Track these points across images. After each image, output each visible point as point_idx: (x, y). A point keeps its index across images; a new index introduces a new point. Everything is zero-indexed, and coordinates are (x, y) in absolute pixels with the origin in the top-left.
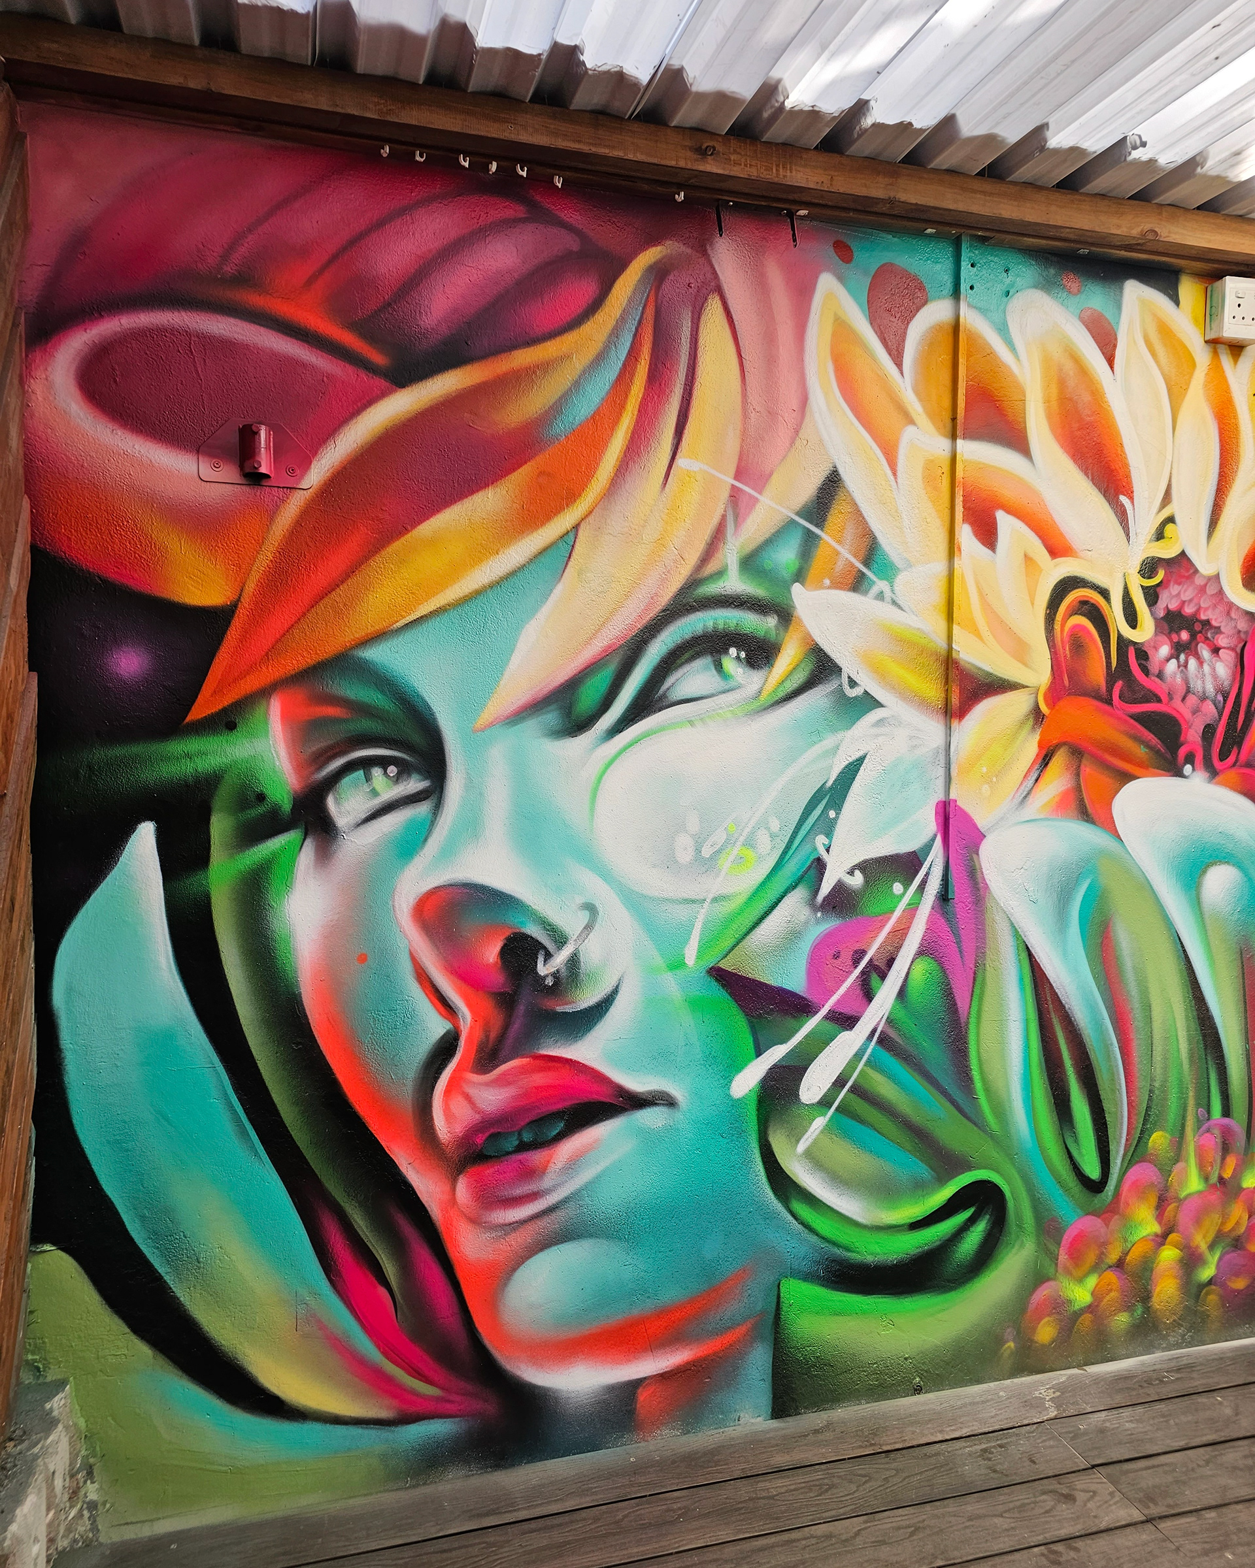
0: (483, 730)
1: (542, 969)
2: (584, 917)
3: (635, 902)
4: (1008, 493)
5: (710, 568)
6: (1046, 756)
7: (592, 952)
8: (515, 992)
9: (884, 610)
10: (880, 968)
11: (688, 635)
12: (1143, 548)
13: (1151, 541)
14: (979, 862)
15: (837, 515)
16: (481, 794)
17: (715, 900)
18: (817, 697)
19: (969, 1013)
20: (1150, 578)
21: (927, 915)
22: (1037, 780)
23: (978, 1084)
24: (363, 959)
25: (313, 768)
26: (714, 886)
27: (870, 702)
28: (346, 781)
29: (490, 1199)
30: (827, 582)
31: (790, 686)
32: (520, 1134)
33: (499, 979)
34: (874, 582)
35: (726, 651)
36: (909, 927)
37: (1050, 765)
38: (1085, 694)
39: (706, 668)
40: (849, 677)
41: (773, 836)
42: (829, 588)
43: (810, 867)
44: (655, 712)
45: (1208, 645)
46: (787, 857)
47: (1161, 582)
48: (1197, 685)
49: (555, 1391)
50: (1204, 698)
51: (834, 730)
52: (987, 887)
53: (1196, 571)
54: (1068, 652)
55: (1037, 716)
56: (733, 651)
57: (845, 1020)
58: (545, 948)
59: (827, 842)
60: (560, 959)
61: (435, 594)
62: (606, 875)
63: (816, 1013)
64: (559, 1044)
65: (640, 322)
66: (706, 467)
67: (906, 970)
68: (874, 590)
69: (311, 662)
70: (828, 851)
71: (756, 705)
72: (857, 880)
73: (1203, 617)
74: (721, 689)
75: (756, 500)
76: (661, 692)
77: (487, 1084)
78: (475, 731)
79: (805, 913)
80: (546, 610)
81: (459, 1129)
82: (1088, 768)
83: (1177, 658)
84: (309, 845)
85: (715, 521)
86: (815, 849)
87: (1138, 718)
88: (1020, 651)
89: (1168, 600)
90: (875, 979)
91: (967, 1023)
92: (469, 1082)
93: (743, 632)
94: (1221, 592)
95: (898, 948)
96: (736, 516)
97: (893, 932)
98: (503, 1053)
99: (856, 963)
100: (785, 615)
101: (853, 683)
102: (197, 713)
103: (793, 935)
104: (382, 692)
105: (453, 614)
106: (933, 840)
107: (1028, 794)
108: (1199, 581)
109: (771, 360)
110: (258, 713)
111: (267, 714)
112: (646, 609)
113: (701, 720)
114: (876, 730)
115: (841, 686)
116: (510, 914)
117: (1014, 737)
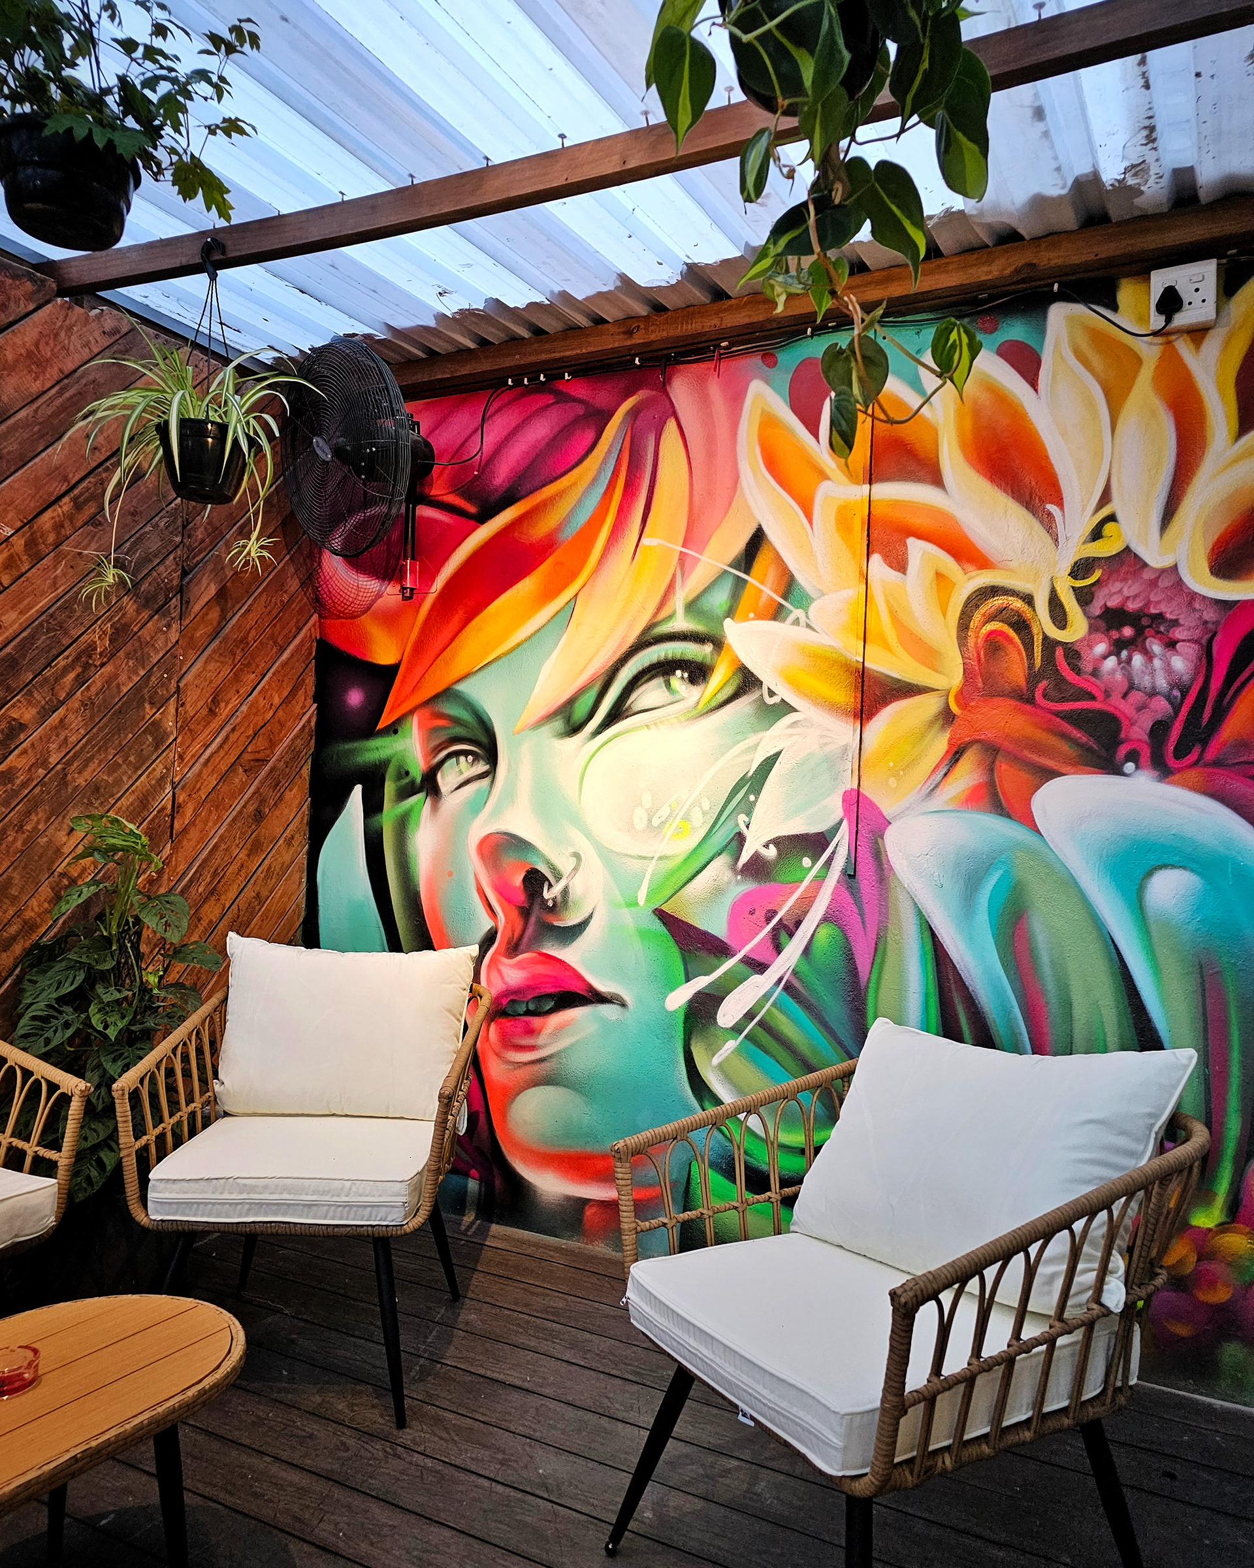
0: (518, 733)
1: (547, 895)
3: (605, 853)
4: (918, 521)
5: (664, 613)
6: (957, 752)
7: (577, 887)
8: (530, 907)
9: (801, 633)
10: (789, 928)
11: (647, 663)
12: (1075, 547)
13: (1085, 543)
14: (884, 845)
15: (762, 561)
16: (516, 775)
17: (660, 858)
18: (744, 704)
19: (869, 979)
20: (1084, 579)
21: (833, 887)
22: (946, 775)
24: (450, 874)
25: (432, 756)
26: (660, 848)
27: (786, 708)
28: (447, 765)
29: (508, 1043)
30: (752, 615)
31: (722, 697)
32: (527, 1004)
33: (521, 897)
34: (791, 612)
35: (673, 673)
36: (816, 896)
37: (960, 762)
38: (1002, 694)
39: (659, 686)
40: (768, 689)
41: (704, 813)
42: (753, 619)
43: (732, 839)
44: (623, 719)
45: (1160, 640)
46: (715, 830)
47: (1098, 581)
48: (1146, 682)
49: (535, 1186)
50: (1153, 693)
51: (755, 731)
52: (891, 868)
53: (1145, 565)
54: (982, 656)
55: (947, 717)
56: (679, 673)
57: (760, 967)
58: (548, 881)
59: (747, 820)
60: (558, 889)
61: (496, 648)
62: (588, 835)
63: (733, 956)
64: (554, 948)
65: (620, 451)
66: (662, 542)
67: (812, 932)
68: (791, 618)
69: (433, 694)
70: (748, 827)
71: (694, 713)
72: (771, 853)
73: (1153, 611)
74: (669, 702)
75: (699, 560)
76: (627, 705)
77: (512, 966)
78: (514, 734)
79: (728, 875)
80: (555, 653)
81: (494, 992)
82: (1004, 767)
83: (1118, 655)
84: (428, 802)
85: (668, 579)
86: (737, 825)
87: (1068, 717)
88: (929, 656)
90: (783, 936)
91: (867, 987)
92: (503, 964)
93: (686, 658)
94: (1180, 583)
95: (806, 913)
96: (683, 574)
97: (801, 899)
98: (522, 947)
99: (768, 920)
100: (718, 643)
101: (772, 693)
102: (382, 724)
103: (718, 891)
104: (466, 710)
106: (841, 823)
107: (936, 786)
108: (1147, 575)
109: (711, 455)
110: (408, 724)
111: (412, 725)
112: (619, 646)
113: (655, 724)
114: (791, 731)
115: (762, 695)
116: (529, 855)
117: (923, 736)
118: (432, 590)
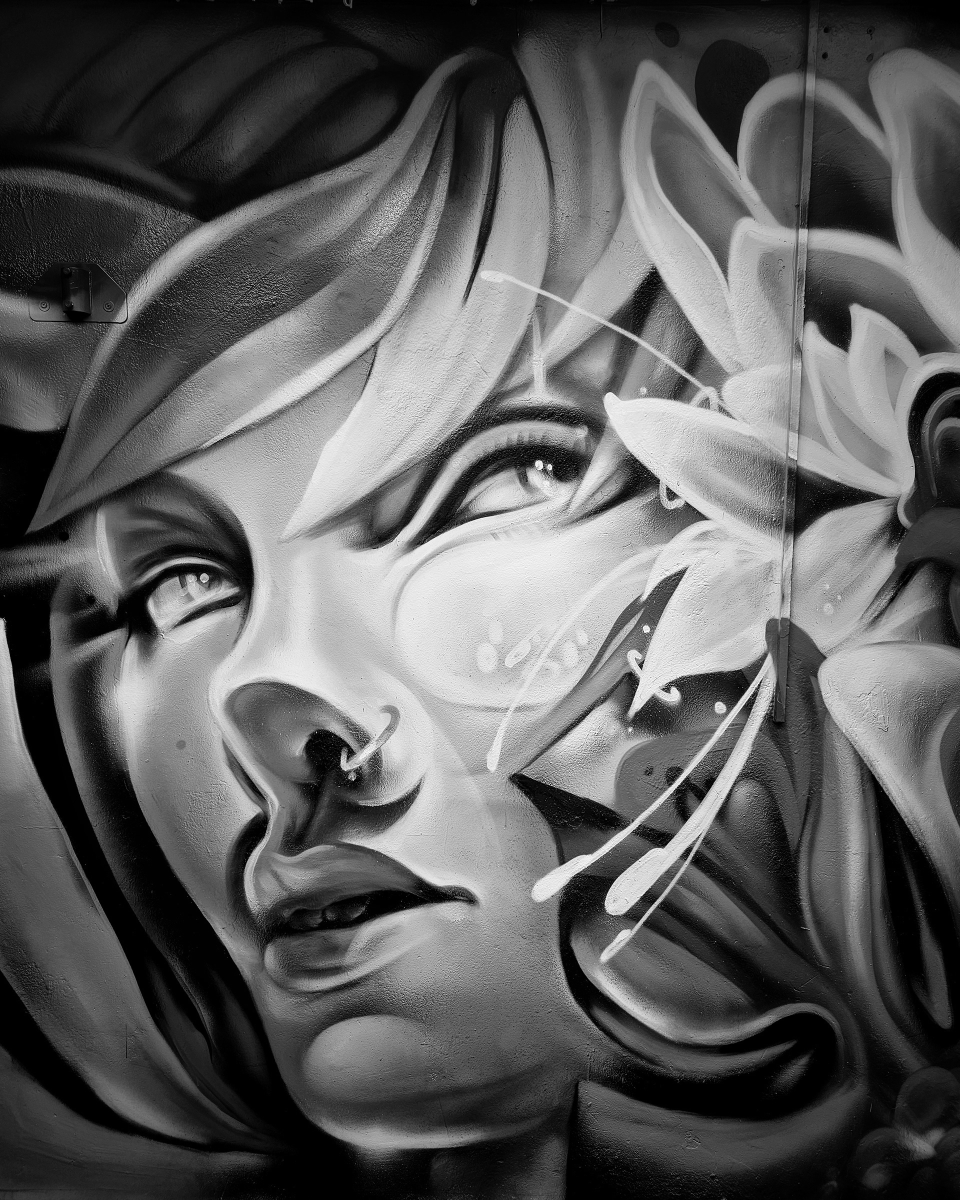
0: (287, 541)
1: (345, 765)
2: (386, 719)
5: (516, 380)
6: (906, 573)
7: (394, 752)
8: (320, 785)
9: (711, 419)
10: (699, 788)
11: (491, 449)
14: (818, 685)
15: (656, 321)
17: (519, 709)
18: (632, 510)
19: (800, 842)
21: (754, 737)
22: (891, 601)
23: (808, 916)
24: (181, 745)
25: (134, 575)
26: (518, 696)
27: (691, 515)
28: (164, 586)
29: (295, 968)
30: (644, 390)
31: (602, 498)
32: (324, 913)
33: (303, 771)
34: (698, 389)
35: (531, 464)
36: (732, 748)
39: (511, 482)
40: (668, 489)
41: (580, 650)
42: (646, 396)
43: (620, 682)
44: (457, 525)
46: (596, 671)
49: (354, 1145)
51: (649, 543)
52: (826, 711)
55: (894, 530)
56: (539, 464)
57: (658, 837)
58: (348, 746)
59: (640, 657)
60: (363, 756)
61: (240, 415)
62: (408, 681)
63: (624, 827)
64: (361, 835)
65: (440, 135)
66: (511, 279)
67: (727, 791)
68: (698, 398)
69: (131, 480)
70: (641, 666)
71: (563, 518)
72: (674, 697)
74: (526, 502)
75: (566, 309)
76: (463, 505)
77: (295, 865)
78: (280, 542)
79: (614, 727)
80: (347, 426)
81: (268, 903)
82: (958, 588)
84: (133, 643)
85: (520, 332)
86: (627, 664)
88: (877, 458)
90: (691, 798)
91: (798, 851)
92: (276, 862)
93: (550, 444)
95: (719, 769)
96: (543, 327)
97: (713, 753)
98: (310, 838)
99: (670, 780)
100: (597, 426)
101: (672, 495)
102: (37, 524)
103: (601, 749)
104: (194, 506)
105: (259, 434)
106: (763, 659)
109: (583, 160)
110: (88, 524)
111: (94, 527)
112: (448, 423)
113: (505, 532)
114: (698, 544)
115: (658, 497)
116: (315, 712)
117: (865, 552)
118: (121, 317)
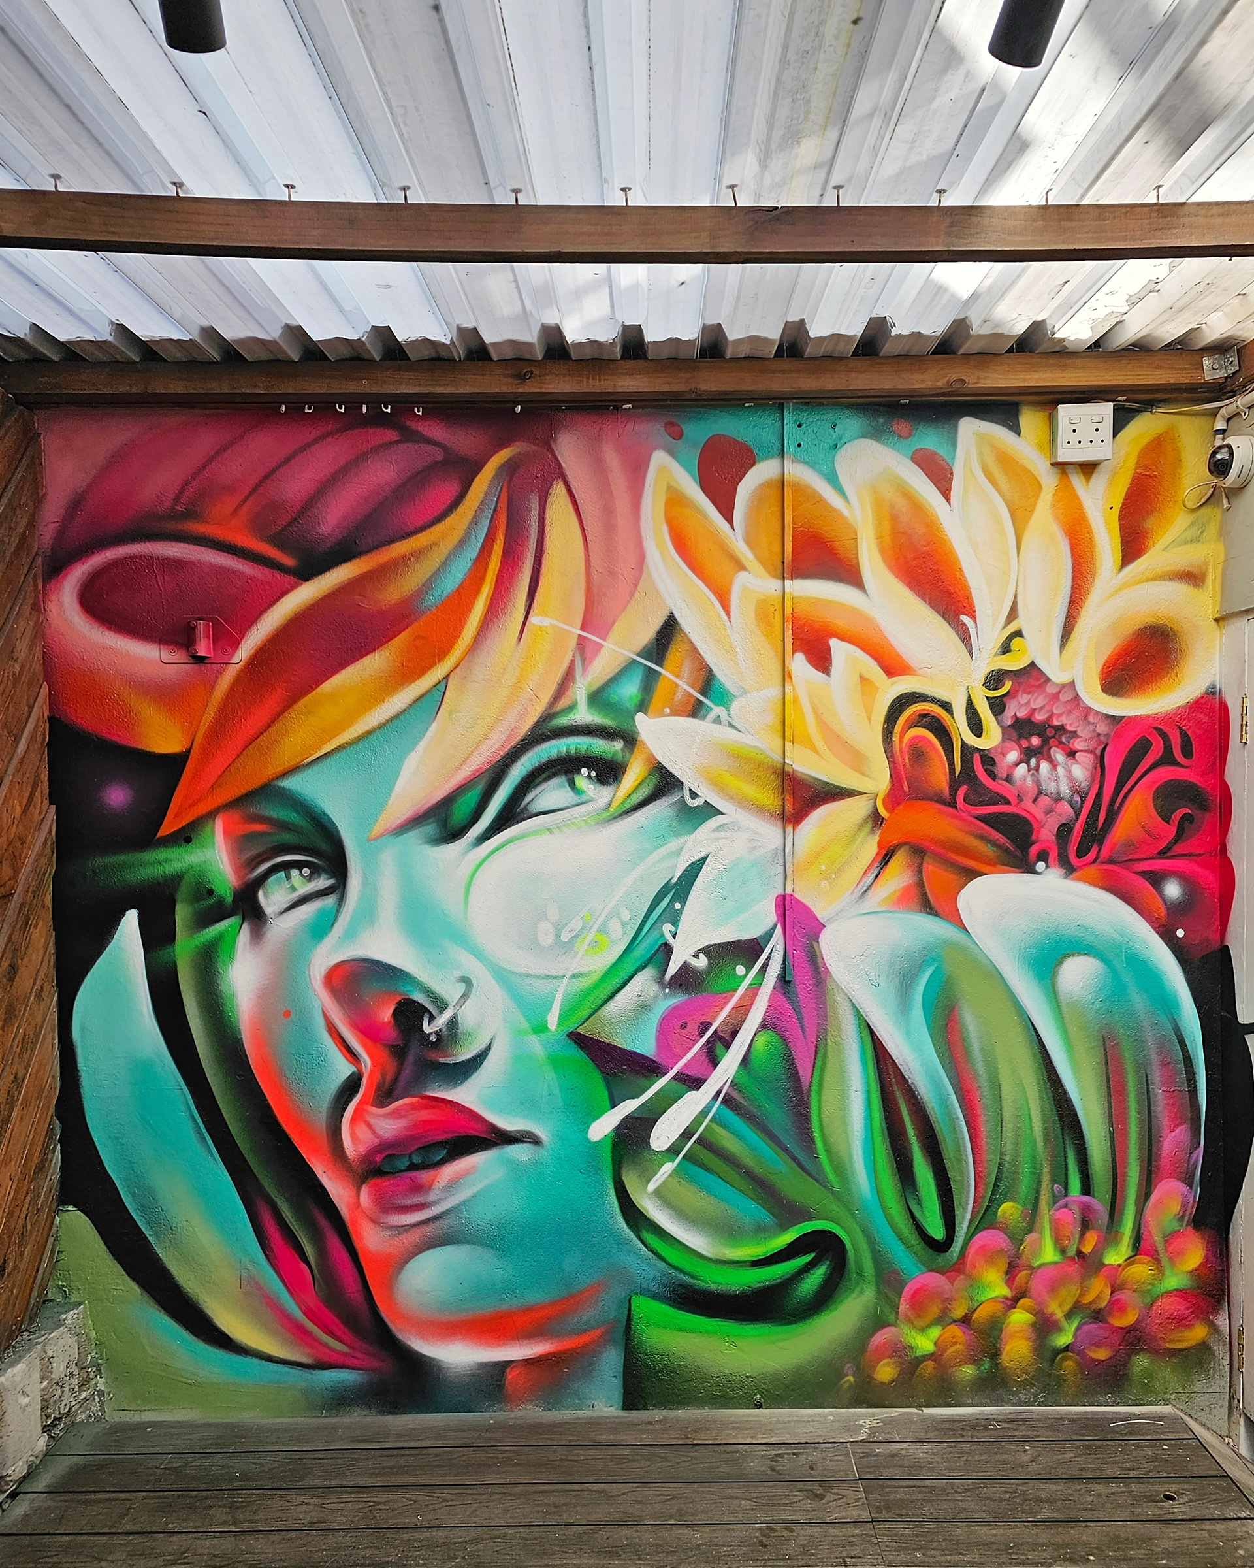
0: (375, 839)
1: (427, 1028)
2: (461, 988)
3: (502, 976)
4: (840, 622)
5: (563, 703)
6: (886, 855)
7: (468, 1016)
8: (406, 1045)
9: (723, 733)
10: (725, 1039)
11: (544, 759)
12: (987, 660)
13: (996, 655)
14: (819, 948)
15: (675, 653)
16: (376, 890)
17: (573, 976)
18: (662, 808)
19: (811, 1082)
20: (995, 689)
21: (769, 994)
22: (877, 877)
23: (819, 1145)
24: (287, 1014)
25: (247, 871)
26: (573, 965)
27: (709, 810)
28: (272, 879)
29: (386, 1205)
30: (668, 710)
31: (637, 798)
32: (410, 1157)
33: (392, 1034)
34: (711, 709)
35: (579, 772)
36: (752, 1004)
37: (891, 863)
38: (926, 798)
39: (561, 786)
40: (690, 790)
41: (624, 924)
42: (669, 715)
43: (657, 951)
44: (518, 822)
45: (1063, 749)
46: (637, 942)
47: (1008, 692)
48: (1051, 788)
49: (438, 1361)
50: (1058, 799)
51: (678, 834)
52: (827, 971)
53: (1048, 680)
54: (907, 761)
55: (876, 819)
56: (584, 771)
57: (692, 1082)
58: (429, 1011)
59: (673, 929)
60: (442, 1020)
61: (336, 736)
62: (479, 955)
63: (665, 1074)
64: (442, 1088)
65: (495, 510)
66: (555, 622)
67: (749, 1041)
68: (712, 716)
69: (244, 791)
70: (674, 937)
71: (606, 815)
72: (702, 962)
73: (1056, 723)
74: (575, 803)
75: (601, 646)
76: (522, 806)
77: (385, 1116)
78: (370, 840)
79: (653, 989)
80: (423, 743)
81: (362, 1149)
82: (930, 867)
83: (1028, 763)
84: (246, 927)
85: (565, 665)
86: (662, 935)
87: (983, 819)
88: (857, 761)
89: (1016, 709)
90: (719, 1048)
91: (809, 1091)
92: (369, 1113)
93: (592, 755)
94: (1077, 698)
95: (742, 1022)
96: (584, 660)
97: (737, 1008)
98: (397, 1092)
99: (702, 1033)
100: (631, 740)
101: (694, 795)
102: (164, 831)
103: (644, 1008)
104: (297, 812)
105: (350, 750)
106: (774, 928)
107: (868, 889)
108: (1050, 689)
109: (610, 528)
110: (208, 829)
111: (213, 831)
112: (508, 739)
113: (559, 828)
114: (716, 834)
115: (683, 797)
116: (400, 984)
117: (853, 838)
118: (235, 659)
